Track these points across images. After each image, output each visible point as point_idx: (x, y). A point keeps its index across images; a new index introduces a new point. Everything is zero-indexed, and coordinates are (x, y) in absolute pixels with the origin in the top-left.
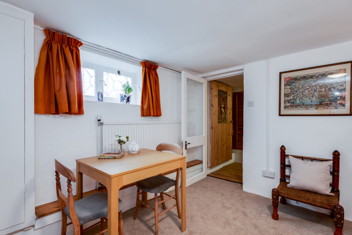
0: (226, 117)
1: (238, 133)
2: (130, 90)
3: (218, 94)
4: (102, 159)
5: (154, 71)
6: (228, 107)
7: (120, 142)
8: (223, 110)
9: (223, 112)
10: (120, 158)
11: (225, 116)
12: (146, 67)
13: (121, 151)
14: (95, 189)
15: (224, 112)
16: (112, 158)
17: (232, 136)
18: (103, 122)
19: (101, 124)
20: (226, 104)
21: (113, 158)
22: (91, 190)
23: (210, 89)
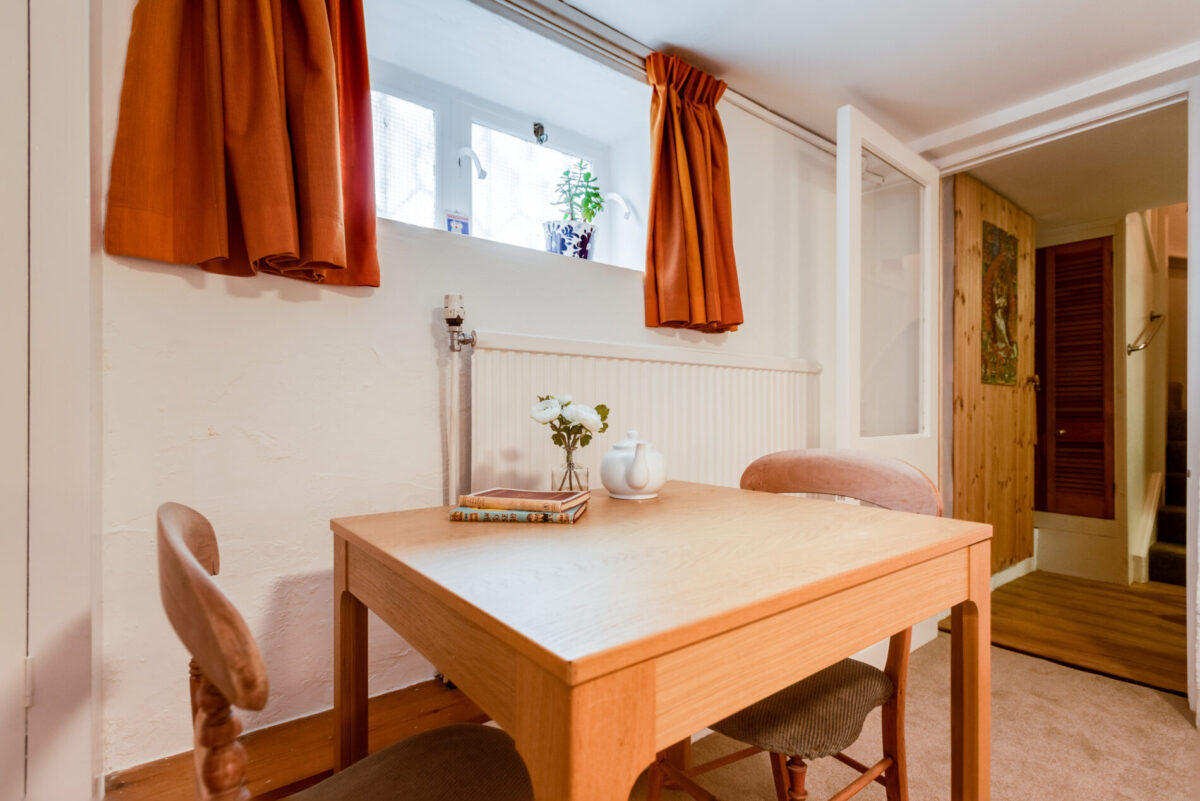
0: (1012, 356)
1: (1058, 436)
2: (590, 201)
3: (985, 241)
4: (471, 520)
5: (706, 106)
6: (1020, 312)
8: (1001, 323)
9: (1001, 331)
10: (575, 521)
11: (1009, 352)
12: (669, 81)
13: (567, 484)
14: (433, 678)
15: (1004, 332)
16: (529, 520)
17: (1035, 446)
18: (474, 333)
19: (464, 342)
20: (1012, 293)
21: (536, 521)
22: (414, 683)
23: (952, 215)
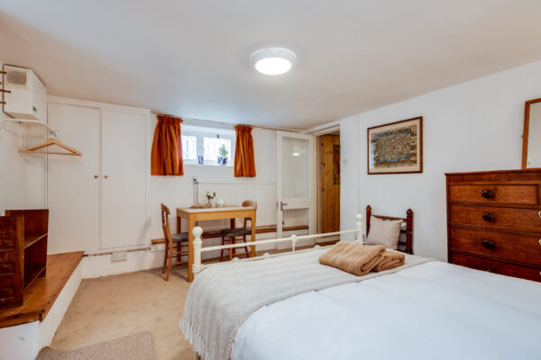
2: (225, 153)
3: (334, 149)
5: (248, 133)
7: (209, 197)
12: (239, 131)
18: (198, 181)
19: (196, 183)
